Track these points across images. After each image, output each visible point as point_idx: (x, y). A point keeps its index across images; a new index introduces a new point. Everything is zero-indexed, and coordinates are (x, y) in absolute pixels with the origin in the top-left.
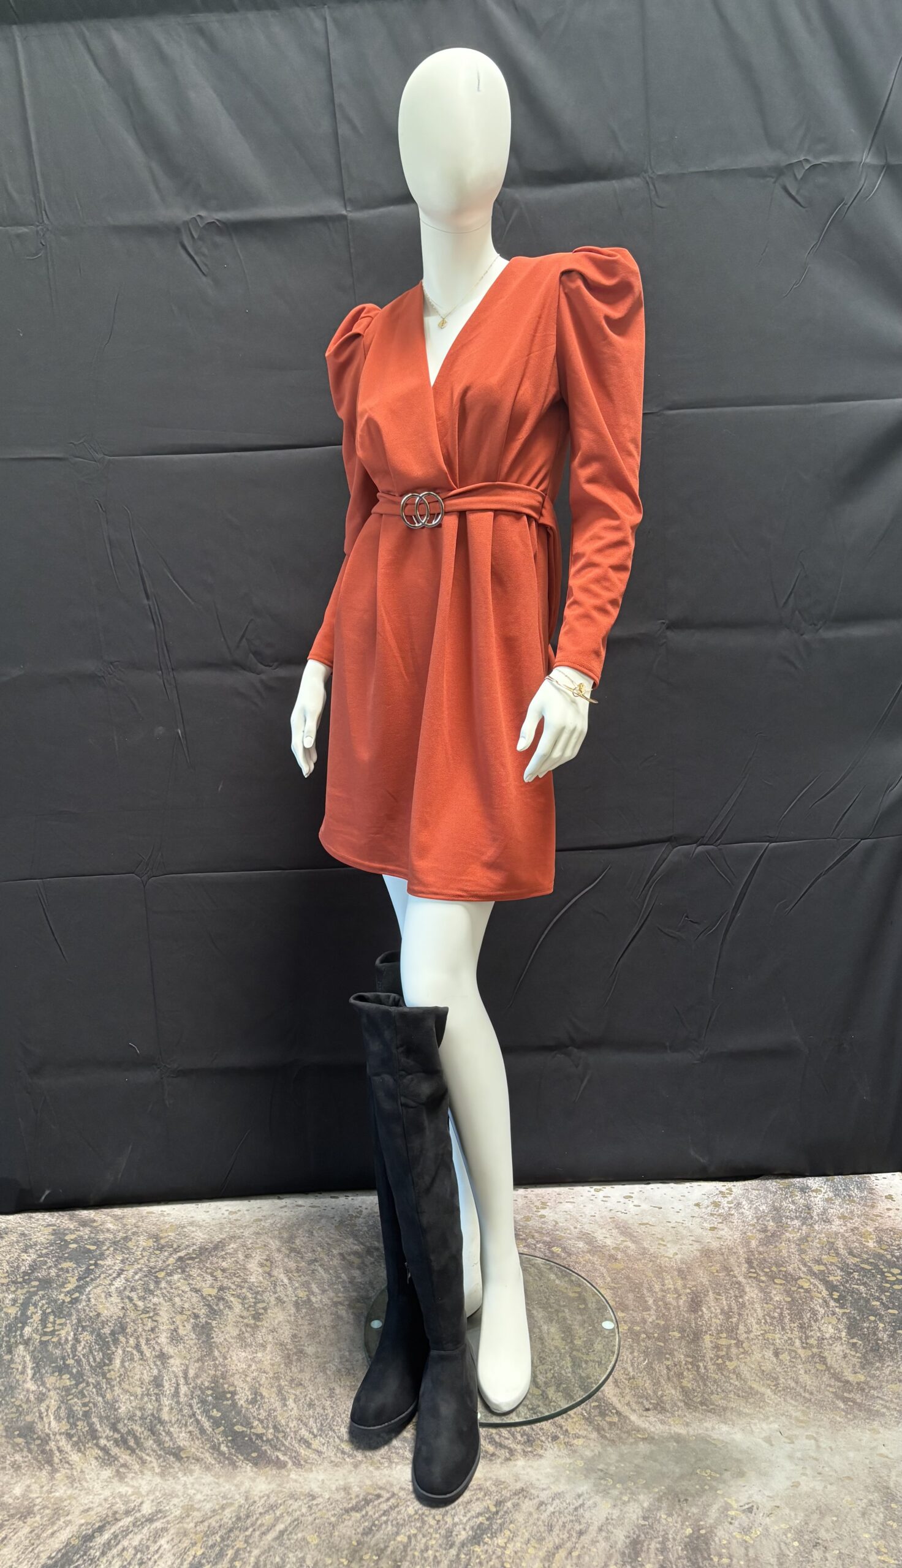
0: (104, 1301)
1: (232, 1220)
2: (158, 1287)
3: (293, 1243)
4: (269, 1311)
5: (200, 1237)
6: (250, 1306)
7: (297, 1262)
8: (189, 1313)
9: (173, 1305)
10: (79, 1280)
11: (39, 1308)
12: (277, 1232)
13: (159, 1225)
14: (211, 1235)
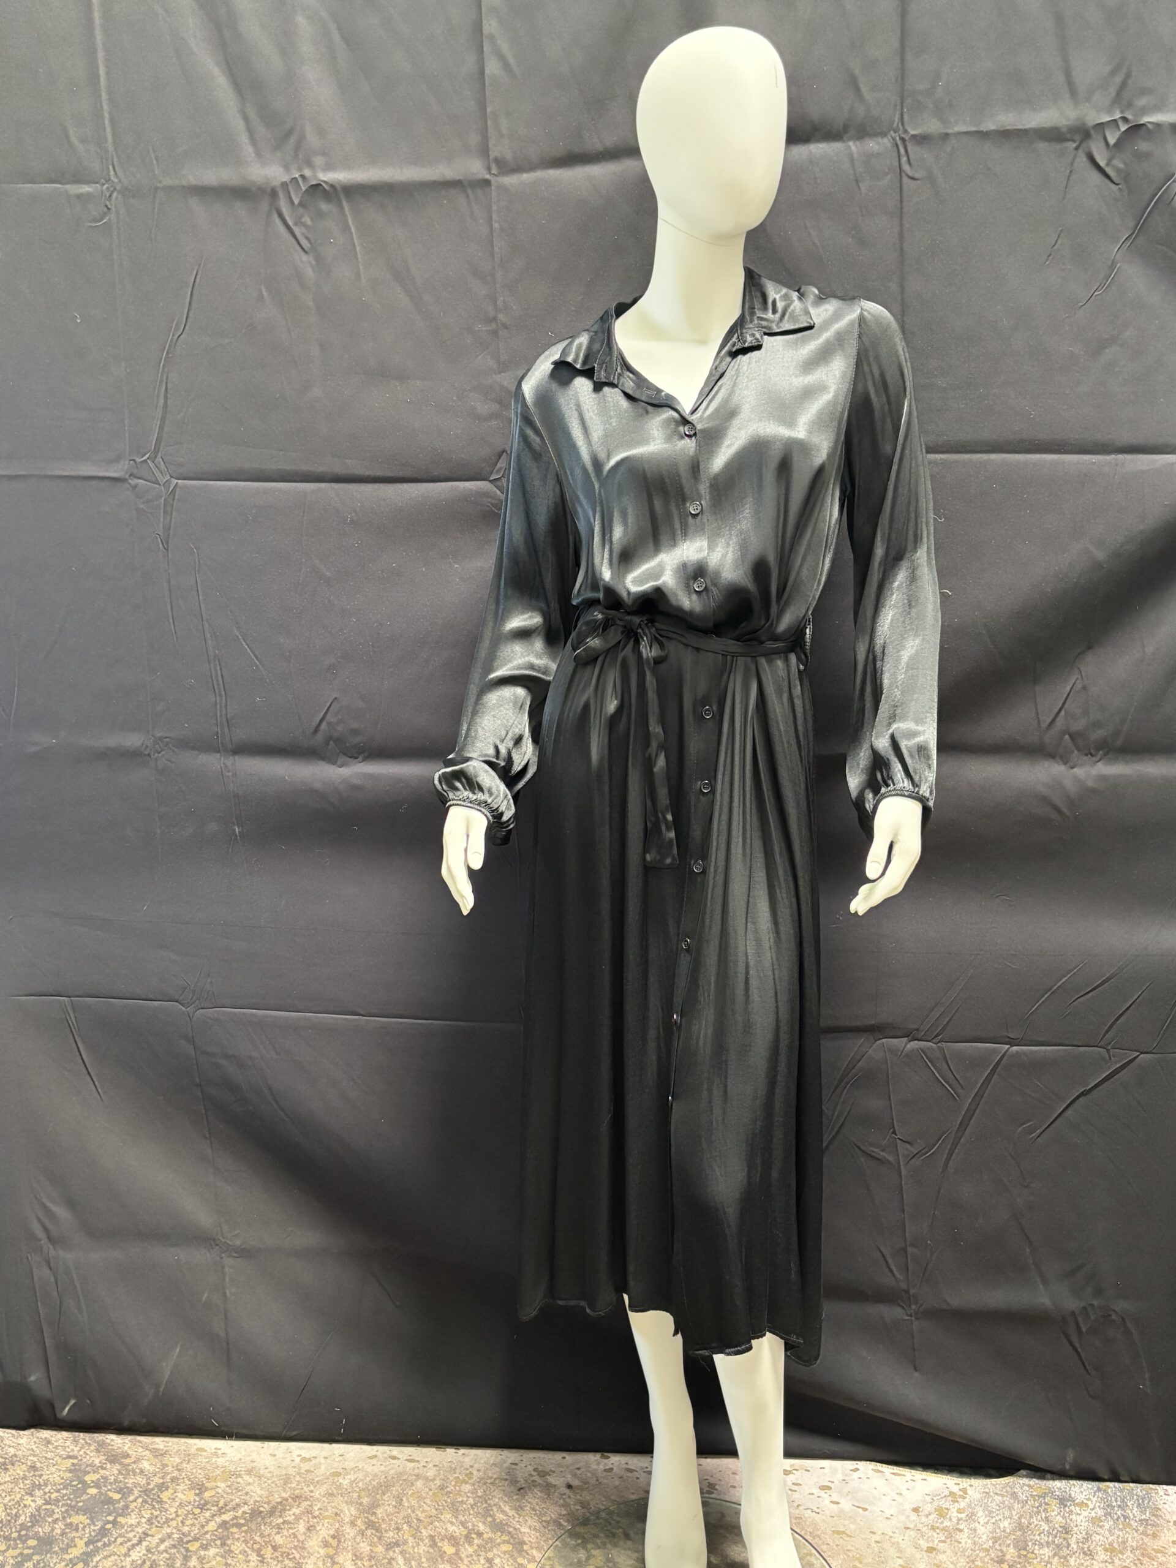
1: (302, 1471)
3: (373, 1514)
5: (256, 1493)
7: (371, 1544)
10: (87, 1544)
13: (209, 1470)
14: (270, 1492)
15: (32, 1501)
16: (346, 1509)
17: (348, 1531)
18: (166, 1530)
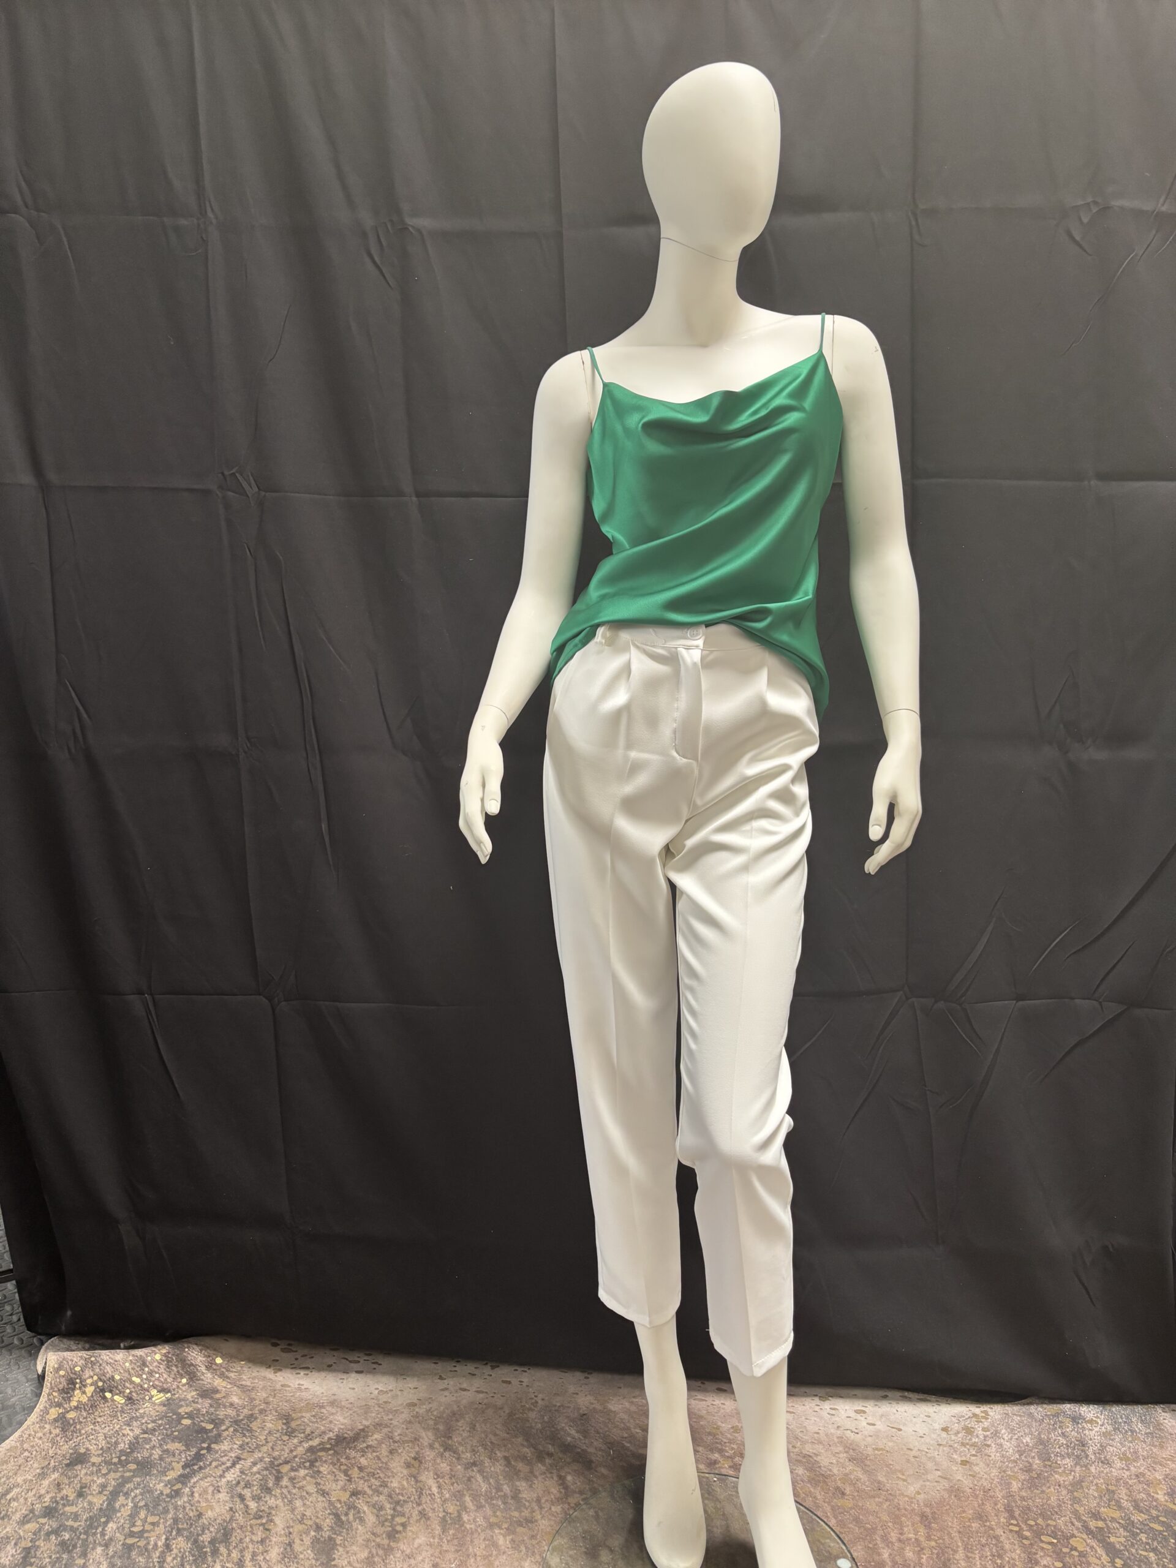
0: (209, 1497)
1: (380, 1402)
2: (278, 1485)
3: (451, 1437)
4: (409, 1528)
5: (340, 1422)
6: (386, 1520)
7: (451, 1464)
8: (309, 1523)
9: (293, 1510)
10: (184, 1467)
11: (130, 1501)
12: (431, 1422)
13: (294, 1402)
14: (353, 1420)
15: (130, 1430)
16: (423, 1434)
17: (428, 1453)
18: (258, 1455)
